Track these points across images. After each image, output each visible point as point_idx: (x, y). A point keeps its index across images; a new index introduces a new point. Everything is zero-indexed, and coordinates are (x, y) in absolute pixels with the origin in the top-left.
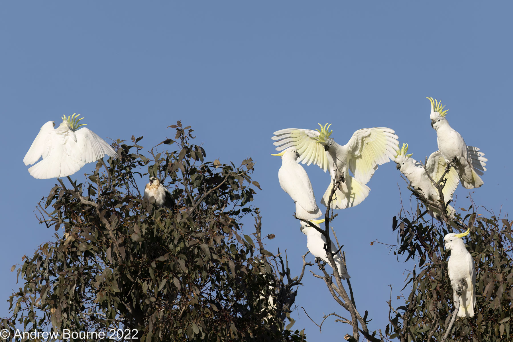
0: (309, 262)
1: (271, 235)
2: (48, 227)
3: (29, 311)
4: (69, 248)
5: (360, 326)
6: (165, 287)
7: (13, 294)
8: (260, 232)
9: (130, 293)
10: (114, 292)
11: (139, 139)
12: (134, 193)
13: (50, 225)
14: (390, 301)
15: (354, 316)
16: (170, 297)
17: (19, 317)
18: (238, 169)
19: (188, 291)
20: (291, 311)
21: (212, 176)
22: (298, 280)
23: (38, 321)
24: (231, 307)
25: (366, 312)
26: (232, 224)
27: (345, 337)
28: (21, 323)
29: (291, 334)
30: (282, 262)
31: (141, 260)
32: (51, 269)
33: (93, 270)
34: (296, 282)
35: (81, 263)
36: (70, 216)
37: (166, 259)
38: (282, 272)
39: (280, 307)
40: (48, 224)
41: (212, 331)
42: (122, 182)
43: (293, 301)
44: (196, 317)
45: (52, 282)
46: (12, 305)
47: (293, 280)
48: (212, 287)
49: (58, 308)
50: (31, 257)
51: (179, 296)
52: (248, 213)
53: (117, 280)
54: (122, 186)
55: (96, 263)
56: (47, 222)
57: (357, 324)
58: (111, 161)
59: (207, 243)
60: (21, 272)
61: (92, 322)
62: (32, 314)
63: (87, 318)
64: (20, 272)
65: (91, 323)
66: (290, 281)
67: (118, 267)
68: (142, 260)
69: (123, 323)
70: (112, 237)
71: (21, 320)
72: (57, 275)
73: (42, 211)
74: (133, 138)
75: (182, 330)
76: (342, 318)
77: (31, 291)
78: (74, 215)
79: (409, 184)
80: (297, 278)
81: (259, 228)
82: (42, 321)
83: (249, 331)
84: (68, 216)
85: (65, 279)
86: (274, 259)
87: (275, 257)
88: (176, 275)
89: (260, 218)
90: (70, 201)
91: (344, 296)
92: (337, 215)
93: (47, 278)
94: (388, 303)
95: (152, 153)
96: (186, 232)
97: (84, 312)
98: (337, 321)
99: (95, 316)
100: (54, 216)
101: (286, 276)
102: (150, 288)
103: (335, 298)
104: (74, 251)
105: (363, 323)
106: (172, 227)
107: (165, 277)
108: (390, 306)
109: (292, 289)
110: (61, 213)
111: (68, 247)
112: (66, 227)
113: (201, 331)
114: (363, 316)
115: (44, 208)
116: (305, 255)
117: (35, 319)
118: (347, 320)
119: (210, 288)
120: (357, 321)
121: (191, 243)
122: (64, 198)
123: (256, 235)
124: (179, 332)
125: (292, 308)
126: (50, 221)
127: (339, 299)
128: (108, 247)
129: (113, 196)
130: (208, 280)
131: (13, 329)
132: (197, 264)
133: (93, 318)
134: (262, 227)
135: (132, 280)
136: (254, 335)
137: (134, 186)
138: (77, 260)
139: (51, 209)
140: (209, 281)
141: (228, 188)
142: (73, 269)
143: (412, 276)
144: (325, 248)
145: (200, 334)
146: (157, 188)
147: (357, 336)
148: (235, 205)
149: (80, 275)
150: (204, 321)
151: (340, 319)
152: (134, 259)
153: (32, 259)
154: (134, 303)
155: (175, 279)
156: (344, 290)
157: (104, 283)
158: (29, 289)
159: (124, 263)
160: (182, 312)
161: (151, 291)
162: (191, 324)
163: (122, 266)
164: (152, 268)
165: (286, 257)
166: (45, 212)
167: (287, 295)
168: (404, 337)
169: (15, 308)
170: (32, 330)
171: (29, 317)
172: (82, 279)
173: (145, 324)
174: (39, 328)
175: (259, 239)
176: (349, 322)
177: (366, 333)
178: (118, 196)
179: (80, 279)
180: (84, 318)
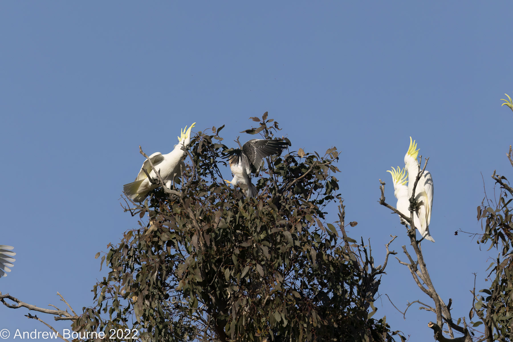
0: (392, 251)
1: (353, 222)
2: (133, 215)
3: (113, 300)
4: (151, 237)
5: (444, 314)
6: (247, 274)
7: (97, 283)
8: (343, 221)
10: (196, 281)
11: (220, 129)
13: (135, 214)
14: (474, 289)
15: (438, 304)
17: (104, 306)
18: (322, 159)
19: (271, 280)
20: (375, 300)
21: (297, 166)
22: (381, 269)
23: (122, 310)
25: (451, 301)
27: (428, 325)
28: (105, 312)
29: (375, 323)
30: (365, 251)
31: (224, 248)
33: (176, 258)
34: (379, 271)
37: (249, 245)
38: (366, 261)
40: (133, 213)
41: (295, 318)
42: (208, 171)
43: (376, 290)
44: (279, 305)
45: (137, 270)
46: (96, 295)
47: (377, 269)
49: (140, 296)
50: (116, 246)
52: (330, 200)
53: (200, 268)
54: (207, 175)
55: (180, 252)
56: (132, 211)
57: (441, 312)
59: (289, 230)
60: (106, 260)
61: (176, 310)
62: (117, 304)
63: (171, 307)
64: (104, 260)
66: (373, 270)
68: (226, 248)
69: (207, 311)
70: (196, 226)
71: (105, 310)
72: (142, 263)
73: (127, 199)
74: (214, 129)
75: (265, 318)
76: (426, 305)
77: (115, 279)
80: (380, 267)
81: (342, 217)
82: (126, 310)
84: (154, 205)
87: (358, 246)
88: (259, 262)
89: (343, 207)
91: (428, 284)
93: (132, 267)
94: (471, 292)
96: (269, 220)
97: (167, 300)
98: (421, 308)
99: (179, 304)
101: (369, 265)
102: (232, 275)
103: (419, 286)
104: (156, 241)
105: (447, 311)
106: (254, 215)
107: (248, 265)
108: (474, 294)
109: (376, 278)
112: (150, 216)
113: (284, 318)
114: (447, 304)
116: (389, 244)
117: (119, 308)
118: (431, 308)
119: (294, 276)
120: (441, 309)
121: (274, 230)
123: (339, 223)
124: (262, 321)
125: (375, 297)
126: (135, 210)
127: (423, 287)
130: (291, 269)
131: (97, 318)
132: (280, 251)
133: (178, 307)
134: (346, 216)
135: (216, 269)
136: (338, 325)
137: (219, 175)
138: (159, 249)
140: (293, 270)
141: (313, 177)
142: (156, 256)
143: (496, 265)
144: (409, 235)
145: (282, 322)
147: (440, 324)
148: (319, 194)
149: (162, 262)
150: (287, 308)
151: (424, 307)
152: (217, 247)
153: (118, 247)
154: (218, 293)
155: (258, 265)
156: (428, 278)
158: (113, 277)
159: (207, 251)
160: (265, 301)
162: (275, 312)
164: (235, 255)
165: (369, 246)
167: (371, 284)
168: (488, 325)
169: (99, 297)
170: (116, 319)
171: (114, 306)
172: (164, 266)
173: (229, 312)
174: (124, 317)
175: (342, 228)
176: (433, 310)
177: (450, 321)
178: (203, 185)
179: (161, 266)
180: (169, 306)
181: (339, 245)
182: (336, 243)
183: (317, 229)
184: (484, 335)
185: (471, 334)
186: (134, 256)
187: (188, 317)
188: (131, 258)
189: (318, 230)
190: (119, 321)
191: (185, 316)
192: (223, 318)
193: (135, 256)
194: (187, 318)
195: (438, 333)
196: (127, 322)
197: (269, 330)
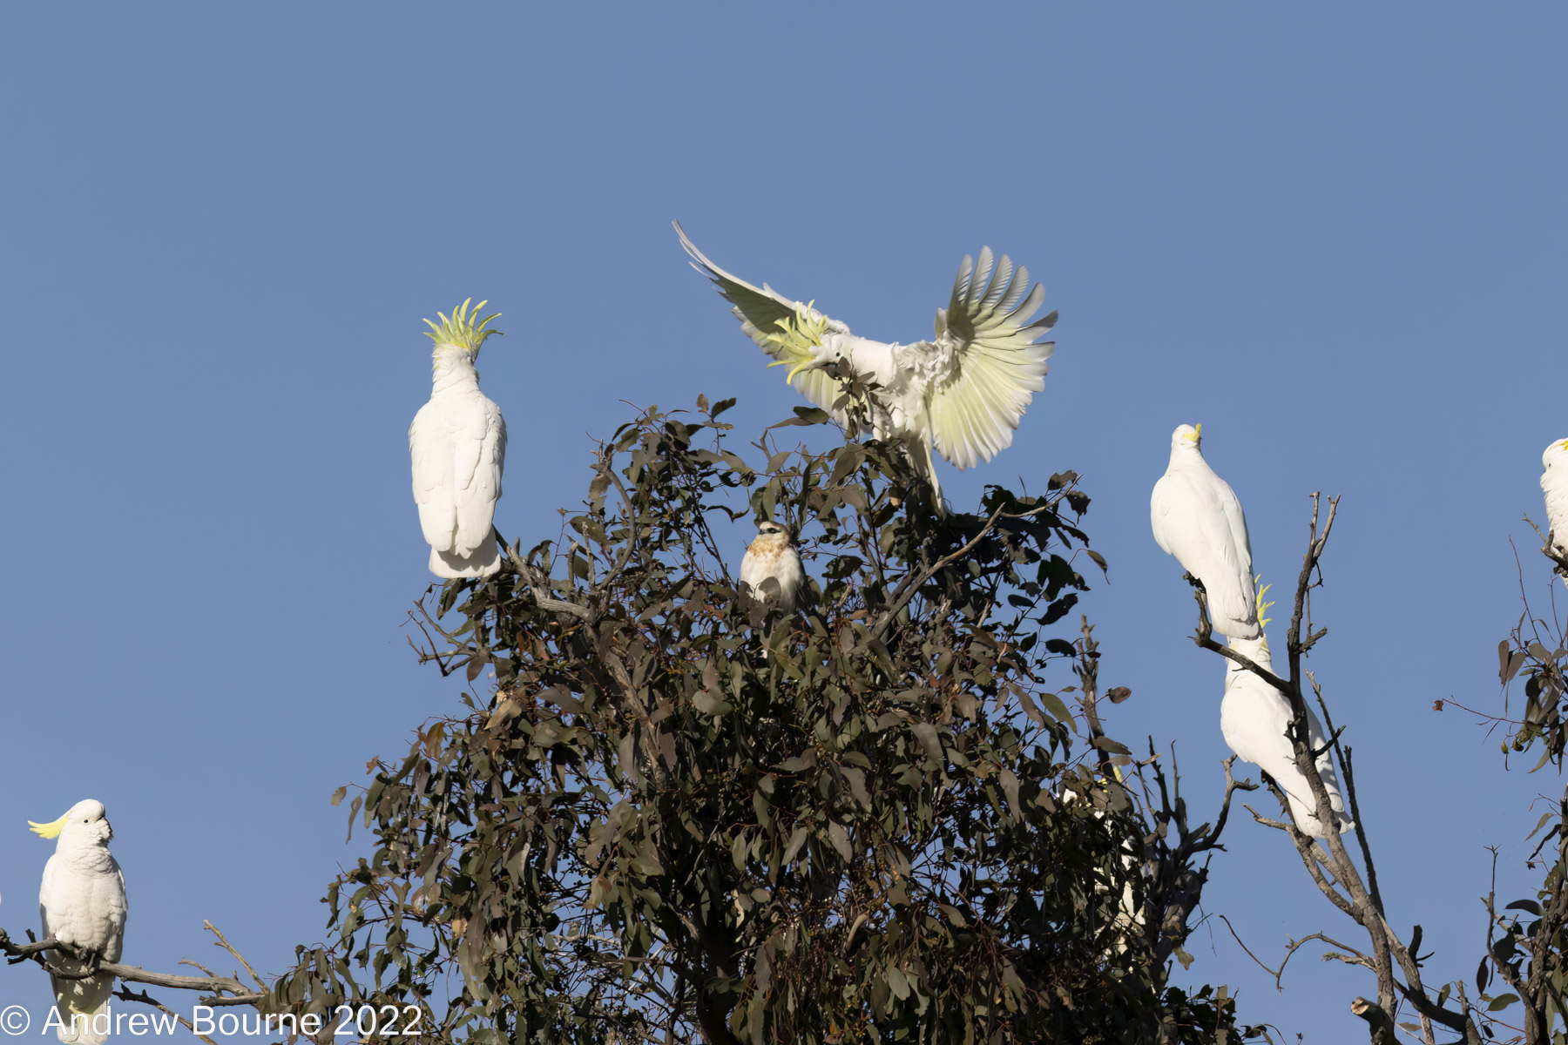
0: (1242, 780)
1: (1119, 689)
2: (445, 674)
3: (388, 930)
4: (503, 737)
5: (1400, 974)
6: (801, 855)
7: (339, 876)
8: (1093, 689)
9: (694, 878)
10: (643, 874)
11: (722, 406)
12: (709, 569)
13: (453, 668)
14: (1492, 894)
15: (1381, 942)
16: (818, 885)
17: (359, 946)
19: (870, 868)
20: (1190, 931)
22: (1207, 835)
23: (415, 961)
24: (1005, 919)
25: (1418, 931)
26: (1007, 660)
27: (1353, 1006)
28: (364, 965)
29: (1188, 1000)
30: (1161, 780)
31: (725, 774)
32: (455, 801)
33: (581, 804)
34: (1204, 842)
35: (543, 783)
36: (512, 641)
37: (807, 765)
38: (1161, 811)
39: (1155, 918)
40: (446, 665)
41: (946, 988)
42: (674, 535)
43: (1195, 900)
44: (898, 948)
45: (459, 840)
46: (336, 913)
47: (1195, 834)
48: (944, 855)
49: (475, 920)
50: (395, 764)
51: (844, 885)
53: (654, 837)
54: (672, 548)
55: (590, 783)
56: (444, 661)
57: (1390, 967)
58: (635, 474)
59: (932, 720)
60: (362, 810)
61: (579, 963)
62: (398, 940)
63: (566, 954)
64: (358, 808)
65: (576, 966)
66: (1186, 836)
67: (657, 798)
68: (728, 775)
69: (673, 967)
70: (636, 707)
71: (362, 957)
72: (474, 819)
73: (427, 625)
74: (701, 402)
75: (854, 987)
76: (1345, 948)
77: (394, 868)
78: (525, 636)
79: (1547, 539)
80: (1206, 827)
81: (1089, 676)
82: (429, 959)
83: (1060, 991)
84: (508, 641)
85: (497, 828)
86: (1137, 772)
87: (1139, 765)
88: (836, 816)
89: (1092, 645)
90: (514, 594)
91: (1348, 882)
92: (1324, 632)
93: (443, 828)
94: (1485, 901)
95: (764, 448)
96: (869, 687)
97: (556, 933)
98: (1329, 957)
99: (589, 944)
100: (462, 639)
101: (1172, 822)
102: (756, 854)
103: (1324, 887)
104: (519, 747)
105: (1409, 963)
106: (823, 672)
107: (803, 823)
108: (1492, 911)
109: (1193, 863)
110: (485, 631)
111: (500, 734)
112: (499, 674)
113: (916, 989)
114: (1407, 942)
115: (435, 619)
117: (406, 954)
118: (1358, 955)
119: (939, 857)
120: (1389, 957)
121: (885, 722)
122: (495, 585)
124: (846, 996)
125: (1191, 922)
126: (452, 656)
127: (1334, 892)
128: (623, 735)
129: (644, 579)
130: (933, 835)
132: (902, 781)
133: (584, 951)
135: (700, 838)
136: (1075, 1003)
137: (708, 549)
138: (529, 774)
139: (455, 619)
140: (937, 835)
142: (520, 799)
143: (1560, 819)
144: (1289, 734)
145: (912, 1001)
146: (778, 555)
147: (1389, 1004)
149: (542, 815)
150: (923, 958)
151: (1339, 952)
152: (703, 773)
153: (399, 768)
154: (706, 908)
155: (833, 826)
156: (1350, 863)
157: (612, 848)
158: (388, 863)
159: (673, 785)
160: (852, 933)
161: (756, 869)
162: (884, 969)
163: (668, 795)
164: (763, 794)
165: (1172, 764)
166: (438, 628)
167: (1179, 882)
168: (1534, 1005)
169: (345, 918)
170: (396, 986)
171: (388, 948)
172: (549, 830)
173: (741, 968)
174: (419, 982)
175: (1089, 708)
176: (1366, 961)
177: (1416, 995)
178: (660, 580)
179: (542, 829)
180: (557, 951)
181: (1077, 762)
182: (1067, 755)
183: (1010, 714)
184: (1523, 1035)
185: (1481, 1033)
186: (446, 798)
187: (615, 985)
188: (440, 804)
189: (1013, 716)
190: (403, 993)
191: (608, 979)
192: (724, 989)
193: (449, 798)
194: (614, 988)
195: (1381, 1032)
196: (428, 997)
197: (865, 1024)
